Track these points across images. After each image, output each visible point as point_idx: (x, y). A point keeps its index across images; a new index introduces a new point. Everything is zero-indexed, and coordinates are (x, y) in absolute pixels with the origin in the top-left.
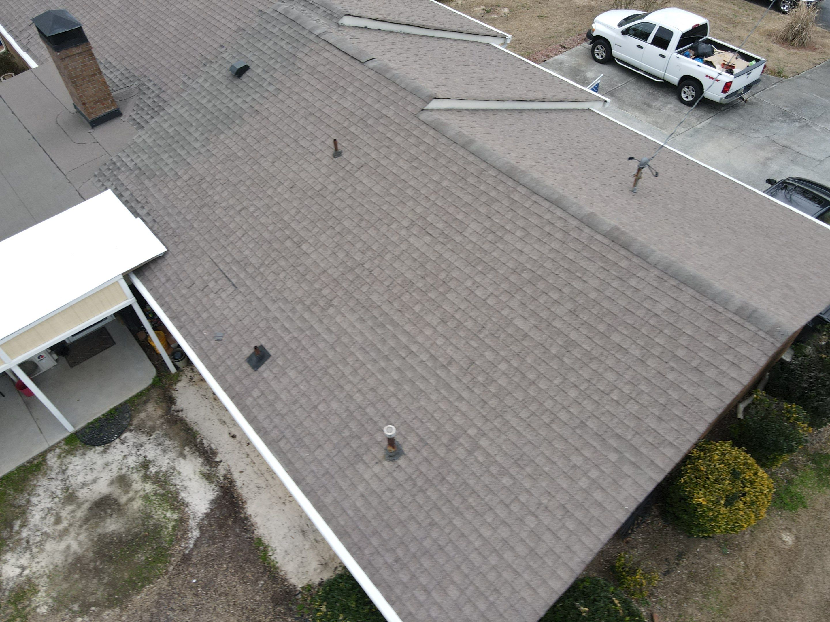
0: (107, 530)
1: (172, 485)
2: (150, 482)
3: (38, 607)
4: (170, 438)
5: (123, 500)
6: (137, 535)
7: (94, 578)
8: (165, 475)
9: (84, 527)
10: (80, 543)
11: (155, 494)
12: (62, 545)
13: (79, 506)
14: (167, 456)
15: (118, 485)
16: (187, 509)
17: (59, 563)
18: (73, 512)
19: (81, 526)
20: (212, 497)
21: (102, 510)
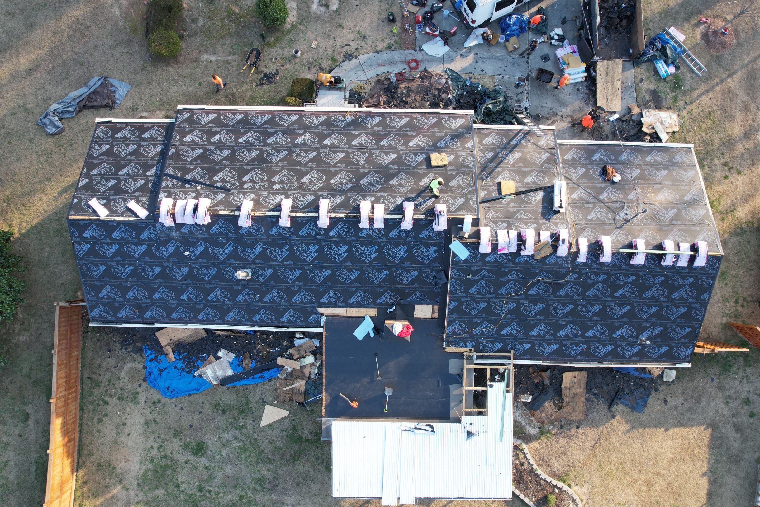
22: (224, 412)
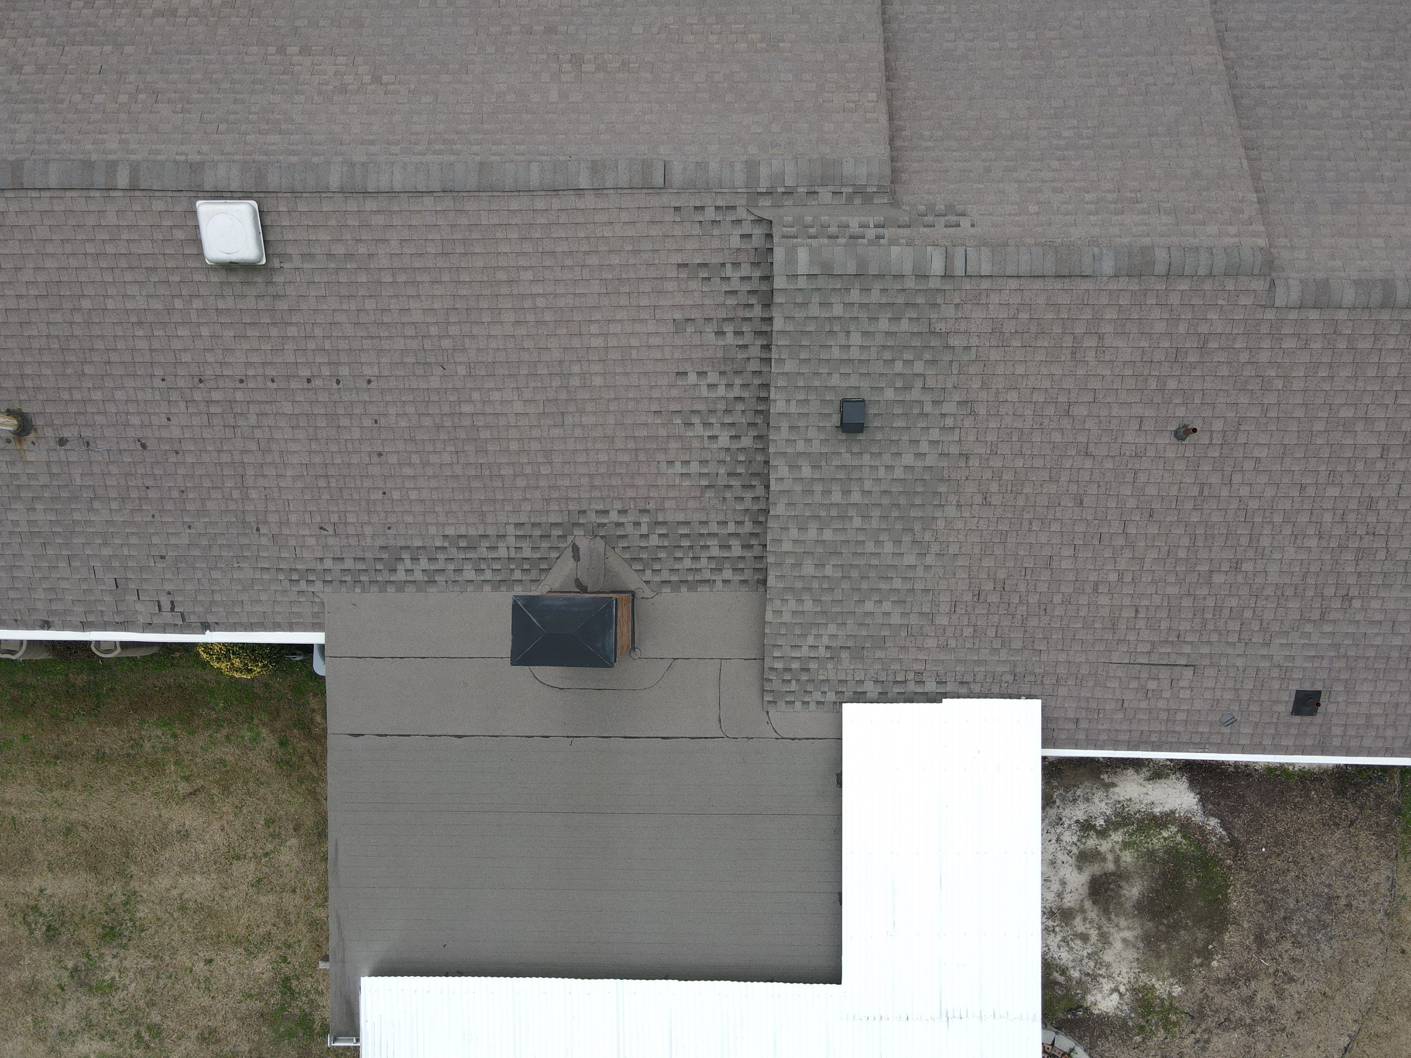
0: (1135, 898)
1: (1135, 814)
2: (1111, 833)
3: (1170, 993)
4: (1075, 786)
5: (1110, 866)
6: (1163, 874)
7: (1177, 933)
8: (1117, 814)
9: (1113, 916)
10: (1129, 928)
11: (1131, 835)
12: (1118, 945)
13: (1082, 910)
14: (1096, 801)
15: (1087, 864)
16: (1177, 815)
17: (1136, 956)
18: (1085, 919)
19: (1109, 919)
20: (1186, 785)
21: (1106, 891)
22: (52, 934)
